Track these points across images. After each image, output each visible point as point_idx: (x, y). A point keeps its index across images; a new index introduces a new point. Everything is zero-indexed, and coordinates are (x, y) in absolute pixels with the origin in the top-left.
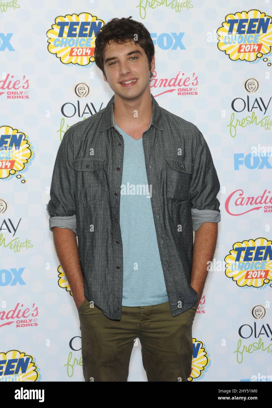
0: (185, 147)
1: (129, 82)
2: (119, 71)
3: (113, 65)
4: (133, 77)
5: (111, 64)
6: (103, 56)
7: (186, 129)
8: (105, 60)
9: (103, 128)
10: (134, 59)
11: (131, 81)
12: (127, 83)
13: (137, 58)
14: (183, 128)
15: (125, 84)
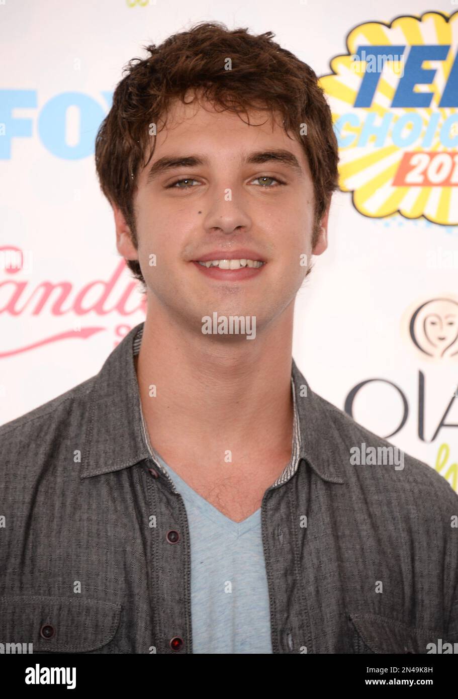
0: (413, 567)
1: (235, 264)
2: (203, 215)
3: (182, 188)
4: (252, 247)
5: (173, 185)
6: (145, 148)
7: (416, 491)
8: (153, 162)
9: (97, 463)
10: (268, 185)
11: (243, 262)
12: (224, 264)
13: (281, 183)
14: (407, 486)
15: (217, 267)
